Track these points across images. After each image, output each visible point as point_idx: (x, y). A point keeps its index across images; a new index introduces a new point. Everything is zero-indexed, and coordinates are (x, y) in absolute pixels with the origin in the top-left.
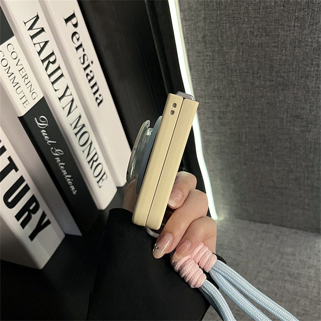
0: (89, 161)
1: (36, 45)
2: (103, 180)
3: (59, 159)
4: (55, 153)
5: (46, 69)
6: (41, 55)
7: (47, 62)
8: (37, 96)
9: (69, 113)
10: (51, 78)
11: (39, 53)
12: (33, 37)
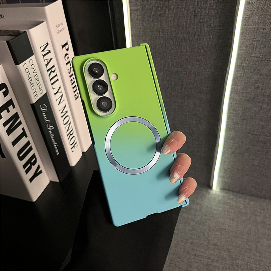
0: (68, 134)
1: (45, 61)
2: (75, 147)
3: (51, 132)
4: (49, 128)
5: (49, 75)
6: (47, 67)
7: (50, 71)
8: (43, 92)
9: (60, 103)
10: (52, 81)
11: (46, 65)
12: (44, 56)
